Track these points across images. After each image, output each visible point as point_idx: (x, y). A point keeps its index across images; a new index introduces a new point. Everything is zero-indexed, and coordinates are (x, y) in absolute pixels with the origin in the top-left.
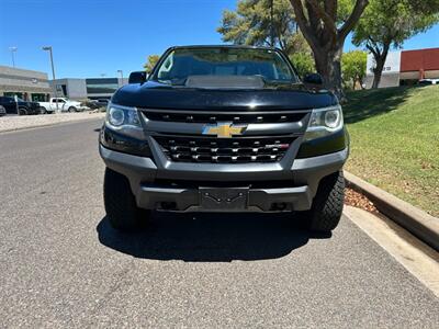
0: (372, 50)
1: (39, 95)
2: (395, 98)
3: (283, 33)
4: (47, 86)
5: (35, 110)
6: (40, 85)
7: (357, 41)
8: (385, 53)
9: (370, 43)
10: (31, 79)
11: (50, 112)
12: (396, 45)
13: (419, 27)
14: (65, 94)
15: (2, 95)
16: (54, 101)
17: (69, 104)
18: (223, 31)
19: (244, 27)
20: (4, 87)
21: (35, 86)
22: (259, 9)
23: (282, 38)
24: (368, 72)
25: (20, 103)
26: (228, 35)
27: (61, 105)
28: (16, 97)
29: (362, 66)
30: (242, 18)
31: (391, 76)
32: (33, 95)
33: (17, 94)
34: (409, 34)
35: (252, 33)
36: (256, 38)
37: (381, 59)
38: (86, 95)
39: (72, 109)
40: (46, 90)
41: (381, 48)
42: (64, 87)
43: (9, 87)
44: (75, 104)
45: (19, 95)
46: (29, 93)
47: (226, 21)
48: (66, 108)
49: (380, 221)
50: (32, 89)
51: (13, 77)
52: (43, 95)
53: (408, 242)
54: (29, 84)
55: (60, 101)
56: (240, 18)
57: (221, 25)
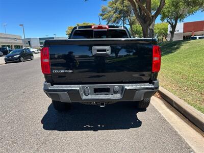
0: (170, 23)
1: (18, 46)
3: (129, 15)
4: (21, 42)
6: (18, 41)
7: (162, 19)
8: (176, 24)
9: (169, 20)
10: (14, 39)
12: (180, 20)
13: (191, 12)
14: (30, 45)
15: (1, 47)
18: (102, 15)
19: (112, 13)
20: (2, 43)
21: (16, 42)
22: (118, 5)
23: (129, 18)
24: (168, 33)
26: (104, 17)
28: (8, 48)
29: (166, 30)
30: (111, 9)
31: (179, 35)
32: (15, 46)
33: (8, 46)
34: (186, 15)
35: (115, 16)
36: (117, 18)
37: (174, 27)
38: (39, 45)
40: (21, 44)
41: (174, 22)
42: (29, 42)
43: (4, 43)
45: (9, 46)
46: (13, 45)
47: (103, 10)
49: (161, 101)
50: (14, 43)
51: (6, 38)
52: (20, 46)
53: (170, 109)
54: (13, 41)
56: (109, 9)
57: (101, 13)
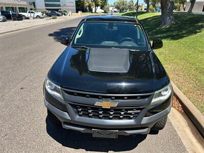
1: (22, 8)
2: (200, 24)
4: (25, 3)
5: (20, 18)
6: (22, 3)
11: (28, 18)
14: (35, 6)
16: (29, 12)
17: (37, 14)
20: (5, 4)
21: (20, 3)
25: (13, 14)
27: (32, 14)
32: (19, 8)
33: (11, 7)
38: (45, 8)
39: (38, 17)
40: (25, 5)
42: (34, 3)
43: (7, 4)
44: (39, 14)
46: (17, 7)
48: (35, 16)
50: (19, 5)
52: (24, 8)
54: (17, 3)
55: (32, 12)
